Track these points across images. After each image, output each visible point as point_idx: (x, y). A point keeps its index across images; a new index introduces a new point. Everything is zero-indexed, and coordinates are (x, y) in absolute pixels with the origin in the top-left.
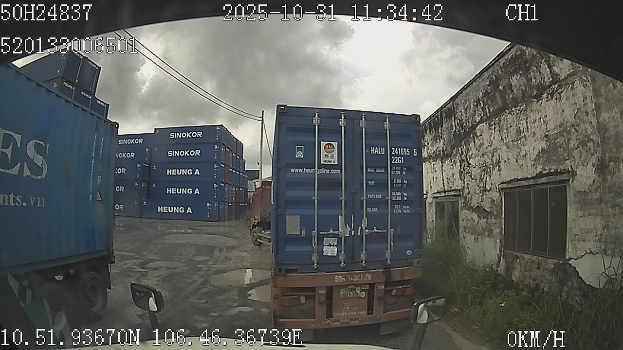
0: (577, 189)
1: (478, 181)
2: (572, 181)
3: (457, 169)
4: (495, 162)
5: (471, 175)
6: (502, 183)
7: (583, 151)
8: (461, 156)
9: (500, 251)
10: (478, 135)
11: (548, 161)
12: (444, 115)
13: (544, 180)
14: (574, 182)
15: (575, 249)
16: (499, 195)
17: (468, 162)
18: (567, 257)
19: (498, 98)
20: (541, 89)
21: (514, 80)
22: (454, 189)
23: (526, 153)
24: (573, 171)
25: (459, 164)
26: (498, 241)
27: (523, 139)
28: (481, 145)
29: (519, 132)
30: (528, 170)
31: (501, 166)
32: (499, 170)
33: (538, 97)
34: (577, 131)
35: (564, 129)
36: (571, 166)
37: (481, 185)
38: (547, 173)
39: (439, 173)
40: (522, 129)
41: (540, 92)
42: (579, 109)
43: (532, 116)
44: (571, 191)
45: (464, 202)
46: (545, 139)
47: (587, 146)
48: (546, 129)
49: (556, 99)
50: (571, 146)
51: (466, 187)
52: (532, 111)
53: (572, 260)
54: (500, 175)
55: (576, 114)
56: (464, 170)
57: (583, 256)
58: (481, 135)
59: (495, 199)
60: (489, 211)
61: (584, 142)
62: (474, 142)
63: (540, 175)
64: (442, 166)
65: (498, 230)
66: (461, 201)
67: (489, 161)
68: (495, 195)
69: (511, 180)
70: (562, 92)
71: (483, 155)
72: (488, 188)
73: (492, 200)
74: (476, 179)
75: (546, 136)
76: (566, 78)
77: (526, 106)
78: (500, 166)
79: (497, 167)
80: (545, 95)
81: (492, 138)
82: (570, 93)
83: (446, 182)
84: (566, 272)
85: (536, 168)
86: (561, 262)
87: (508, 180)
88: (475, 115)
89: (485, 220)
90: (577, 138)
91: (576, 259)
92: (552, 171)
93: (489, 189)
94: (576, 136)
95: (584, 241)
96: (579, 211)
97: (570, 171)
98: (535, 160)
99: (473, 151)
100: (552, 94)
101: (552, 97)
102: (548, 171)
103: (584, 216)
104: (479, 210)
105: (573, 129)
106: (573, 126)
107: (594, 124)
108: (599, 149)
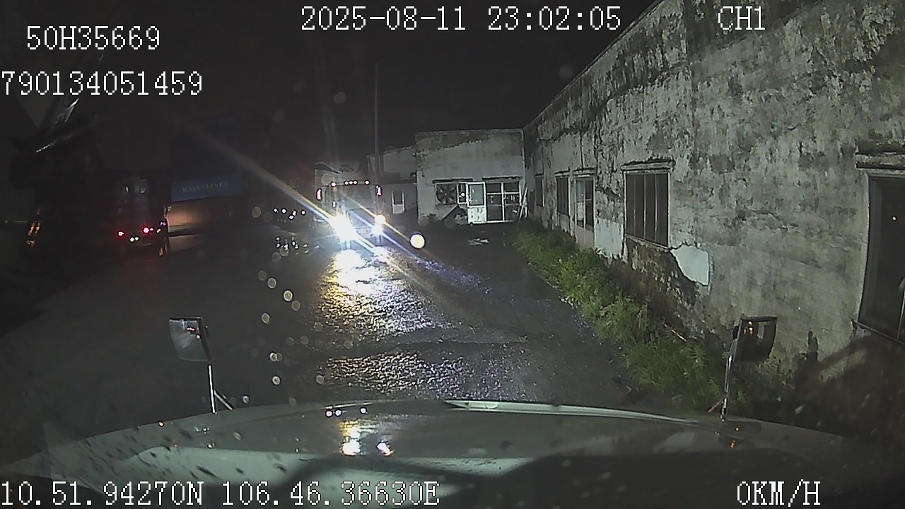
0: (676, 179)
1: (608, 160)
2: (673, 170)
3: (592, 145)
4: (620, 142)
5: (602, 154)
6: (625, 165)
7: (681, 142)
8: (595, 131)
9: (624, 237)
10: (608, 110)
11: (657, 148)
12: (583, 82)
13: (652, 165)
15: (674, 238)
16: (622, 176)
17: (600, 138)
19: (624, 75)
20: (655, 74)
21: (637, 59)
22: (589, 166)
23: (642, 137)
24: (673, 161)
25: (593, 139)
26: (622, 226)
27: (640, 122)
28: (611, 121)
29: (637, 113)
30: (642, 154)
31: (625, 147)
32: (623, 151)
33: (652, 81)
34: (678, 122)
35: (670, 118)
36: (672, 156)
37: (610, 165)
38: (656, 159)
39: (578, 146)
40: (639, 111)
41: (654, 76)
42: (680, 100)
43: (648, 100)
44: (672, 179)
45: (597, 183)
46: (655, 125)
47: (684, 137)
48: (656, 115)
49: (665, 86)
50: (673, 135)
51: (599, 166)
52: (647, 94)
53: (673, 250)
54: (623, 156)
55: (678, 105)
56: (598, 147)
57: (680, 246)
58: (610, 111)
59: (619, 181)
60: (615, 192)
61: (682, 134)
62: (606, 118)
63: (650, 160)
64: (581, 140)
65: (622, 215)
66: (595, 181)
67: (615, 140)
68: (619, 177)
69: (631, 163)
70: (669, 80)
71: (612, 133)
72: (615, 169)
73: (618, 182)
74: (606, 159)
75: (656, 122)
76: (673, 67)
77: (644, 88)
78: (623, 147)
79: (621, 149)
80: (657, 81)
81: (618, 116)
82: (675, 83)
83: (584, 160)
84: (670, 262)
85: (648, 153)
86: (666, 251)
87: (629, 162)
88: (607, 89)
89: (613, 203)
90: (679, 128)
91: (676, 249)
92: (659, 157)
94: (677, 127)
95: (681, 231)
96: (677, 201)
97: (670, 161)
98: (647, 145)
99: (604, 128)
100: (662, 81)
101: (662, 84)
102: (656, 157)
103: (680, 206)
104: (608, 191)
105: (675, 120)
106: (675, 116)
107: (691, 117)
108: (693, 143)
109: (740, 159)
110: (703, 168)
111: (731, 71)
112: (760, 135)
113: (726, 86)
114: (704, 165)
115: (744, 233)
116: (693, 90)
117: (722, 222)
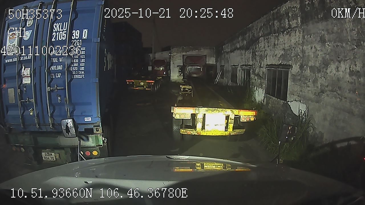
0: (292, 73)
1: (258, 62)
2: (291, 70)
3: (251, 55)
4: (265, 55)
5: (256, 60)
6: (267, 65)
7: (296, 59)
8: (253, 50)
9: (265, 95)
10: (260, 42)
11: (284, 59)
12: (247, 30)
13: (281, 67)
14: (292, 70)
15: (290, 97)
16: (265, 70)
17: (255, 53)
18: (287, 101)
19: (269, 28)
20: (285, 29)
21: (276, 22)
22: (249, 64)
23: (276, 55)
24: (292, 66)
25: (252, 53)
26: (264, 90)
27: (276, 48)
28: (261, 47)
30: (276, 61)
32: (267, 59)
33: (283, 32)
34: (295, 50)
35: (291, 48)
36: (291, 64)
37: (260, 65)
38: (283, 64)
39: (243, 56)
40: (276, 44)
41: (283, 30)
43: (281, 40)
44: (290, 73)
45: (253, 71)
47: (297, 57)
48: (284, 46)
49: (289, 35)
50: (292, 55)
51: (254, 64)
52: (280, 37)
53: (289, 102)
54: (267, 61)
55: (295, 43)
56: (254, 57)
57: (293, 101)
58: (261, 43)
60: (261, 76)
61: (297, 55)
62: (258, 45)
63: (280, 65)
64: (245, 53)
65: (264, 85)
66: (251, 70)
67: (263, 55)
69: (270, 65)
70: (291, 33)
71: (261, 51)
73: (263, 72)
75: (284, 49)
76: (294, 28)
77: (278, 35)
79: (265, 58)
80: (285, 32)
81: (265, 45)
82: (294, 34)
83: (246, 61)
84: (287, 107)
85: (279, 61)
86: (285, 102)
87: (269, 64)
88: (259, 33)
89: (260, 80)
92: (285, 64)
93: (262, 66)
94: (294, 52)
95: (293, 95)
96: (292, 82)
97: (290, 66)
98: (279, 58)
99: (257, 49)
100: (288, 33)
103: (294, 85)
104: (258, 75)
105: (293, 49)
106: (293, 47)
107: (301, 49)
108: (302, 59)
109: (323, 69)
110: (305, 70)
111: (321, 33)
112: (332, 60)
113: (319, 39)
114: (306, 69)
115: (323, 98)
116: (303, 38)
117: (314, 93)
